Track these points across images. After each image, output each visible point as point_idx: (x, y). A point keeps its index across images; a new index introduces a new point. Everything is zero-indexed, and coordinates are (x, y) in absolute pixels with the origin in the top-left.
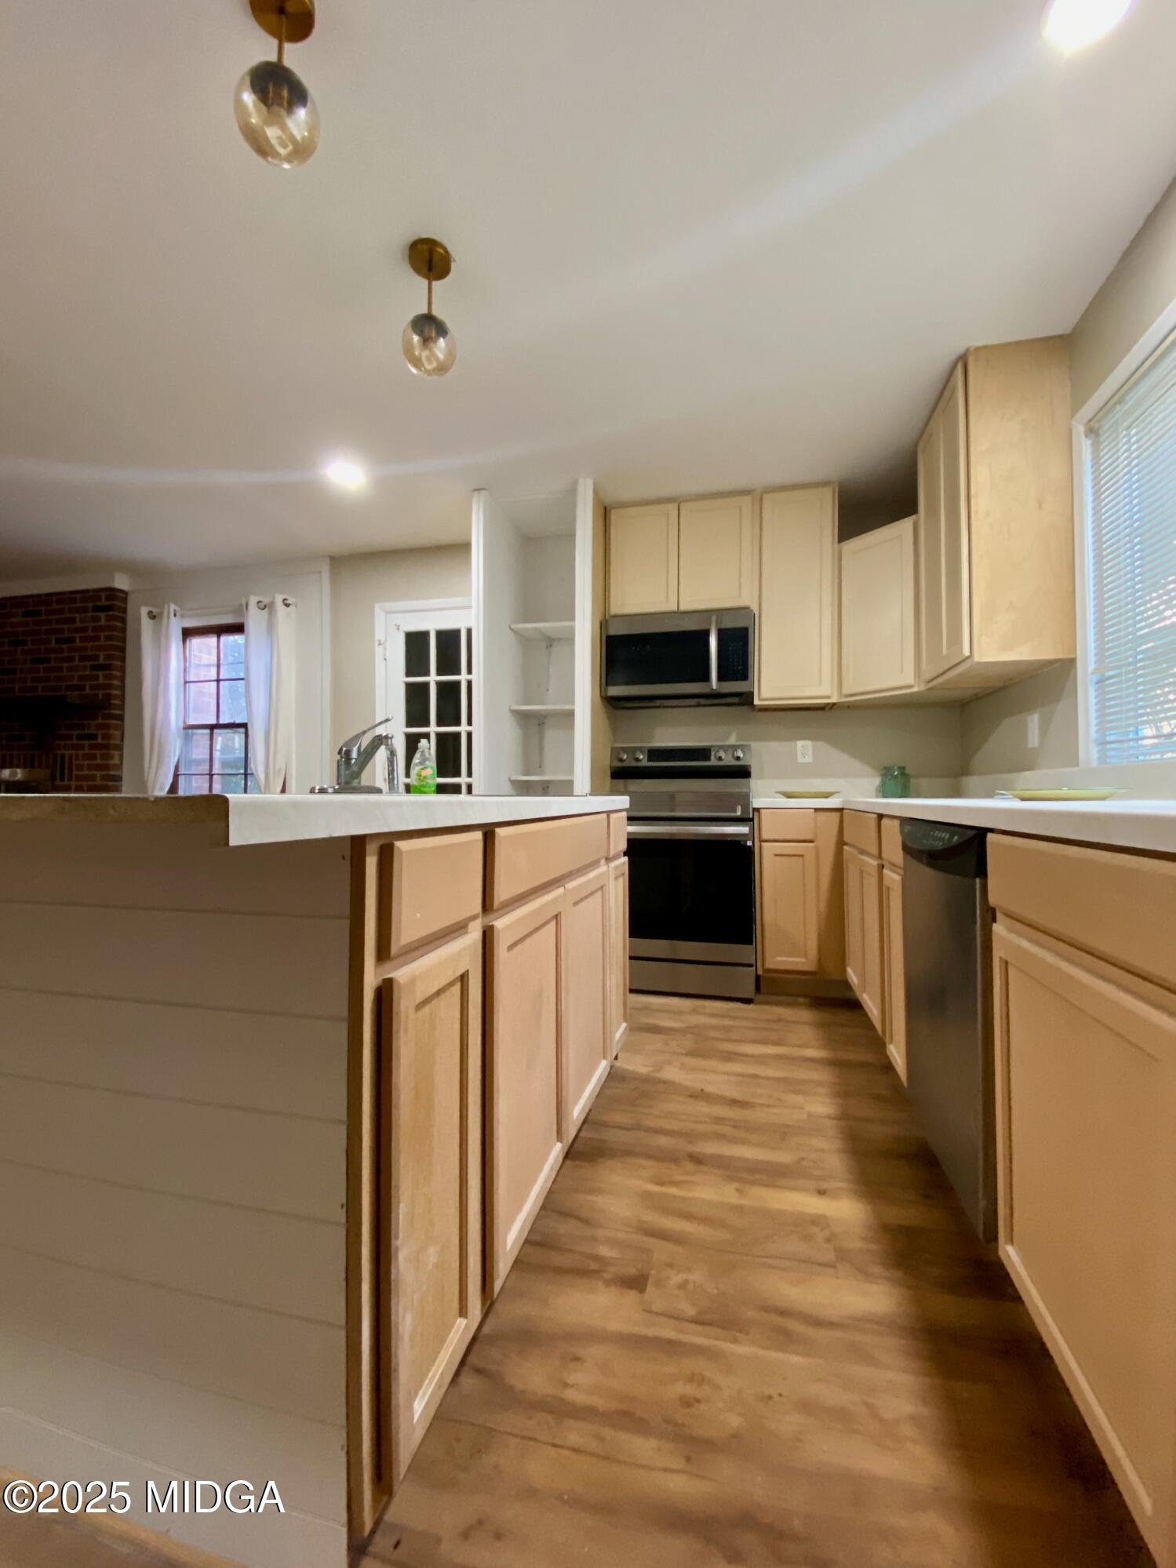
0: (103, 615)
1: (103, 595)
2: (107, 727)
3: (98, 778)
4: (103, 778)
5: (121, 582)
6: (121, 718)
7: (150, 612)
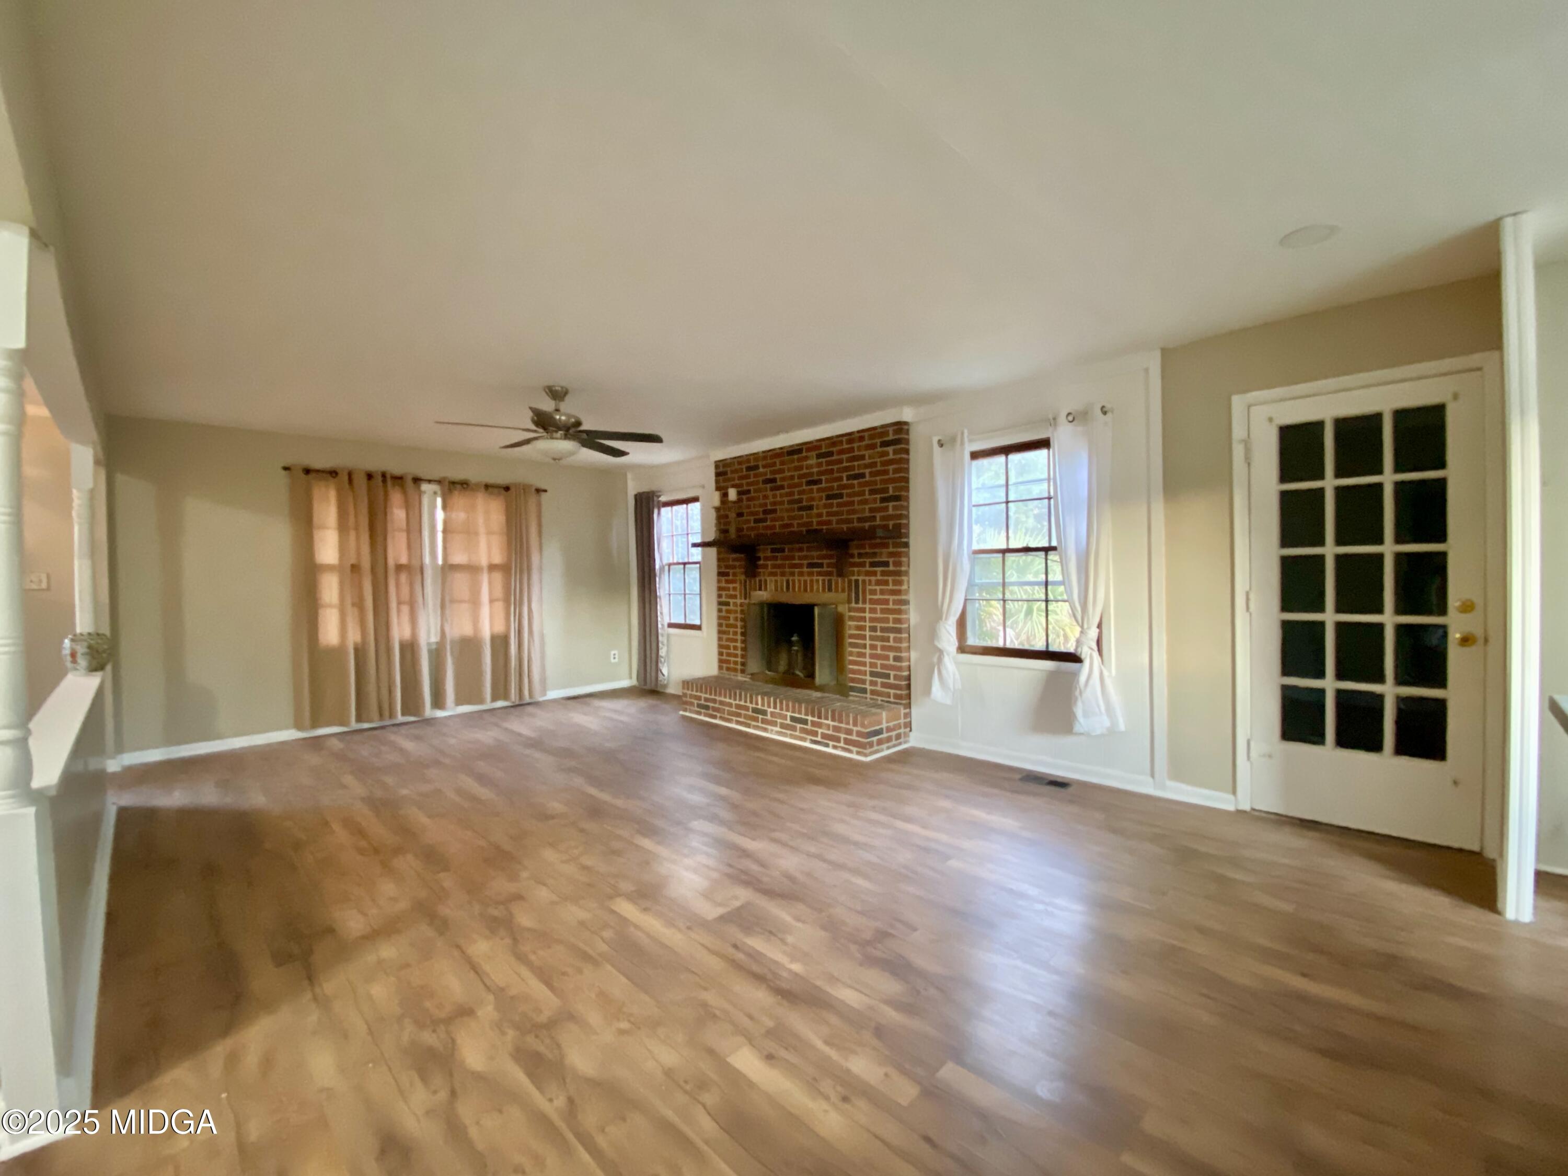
0: (890, 449)
1: (891, 430)
2: (899, 555)
3: (891, 603)
4: (895, 602)
5: (907, 414)
6: (906, 545)
7: (939, 441)
